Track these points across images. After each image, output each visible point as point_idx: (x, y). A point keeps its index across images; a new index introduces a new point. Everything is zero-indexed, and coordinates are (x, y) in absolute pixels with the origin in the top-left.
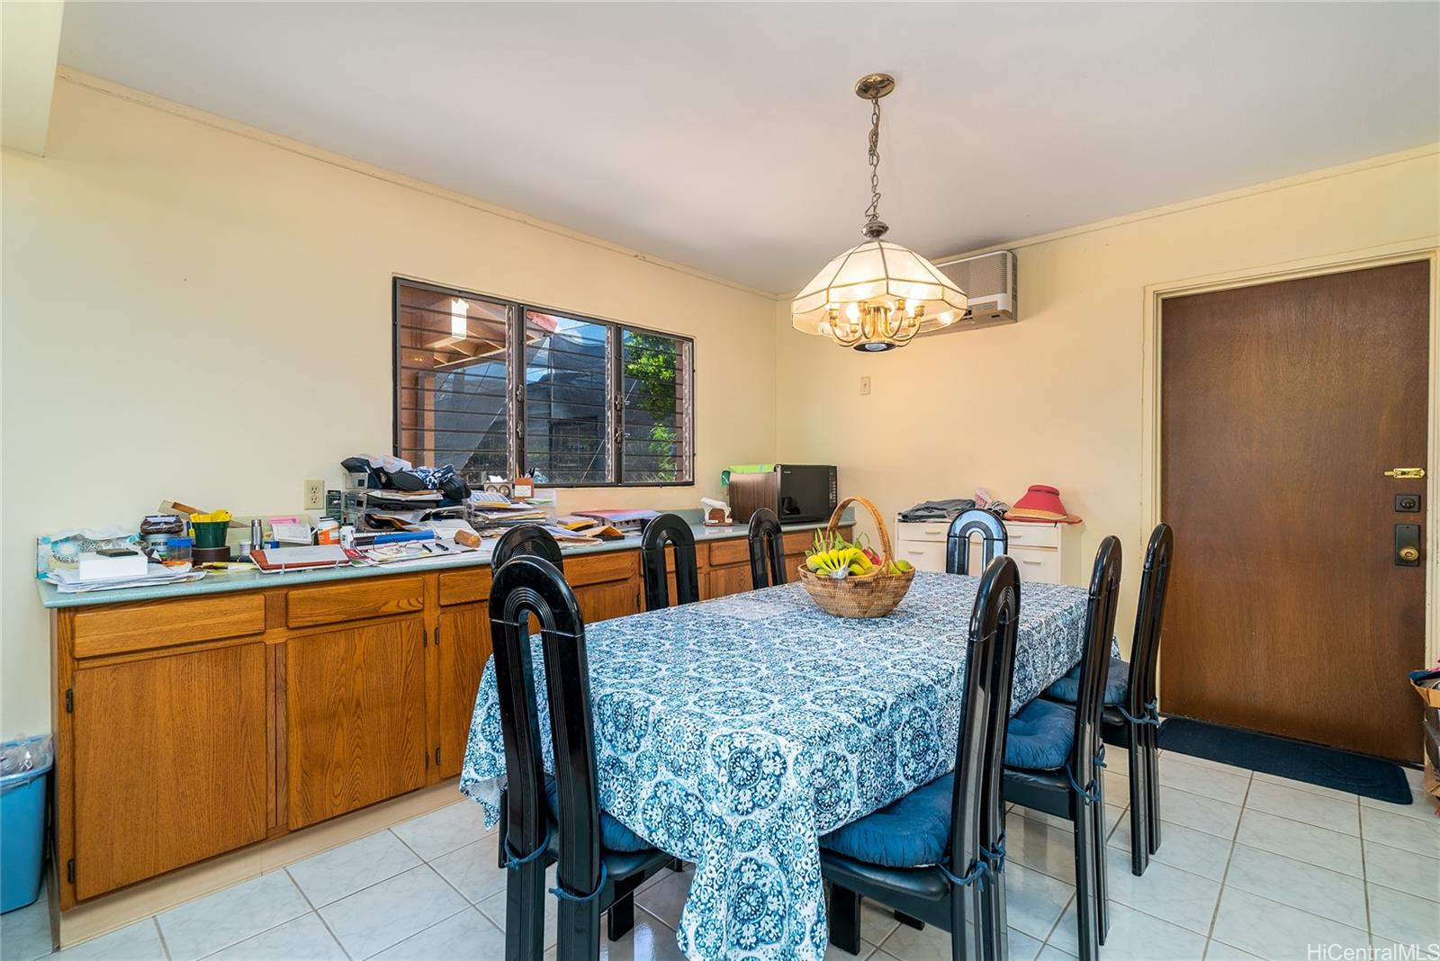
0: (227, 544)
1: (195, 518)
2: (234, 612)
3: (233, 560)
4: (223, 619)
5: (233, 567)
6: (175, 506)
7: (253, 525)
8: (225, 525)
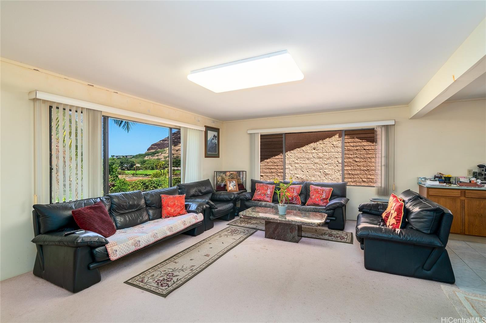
0: (451, 181)
1: (444, 176)
2: (454, 192)
3: (452, 184)
4: (452, 193)
5: (452, 185)
6: (440, 173)
7: (455, 178)
8: (450, 177)
